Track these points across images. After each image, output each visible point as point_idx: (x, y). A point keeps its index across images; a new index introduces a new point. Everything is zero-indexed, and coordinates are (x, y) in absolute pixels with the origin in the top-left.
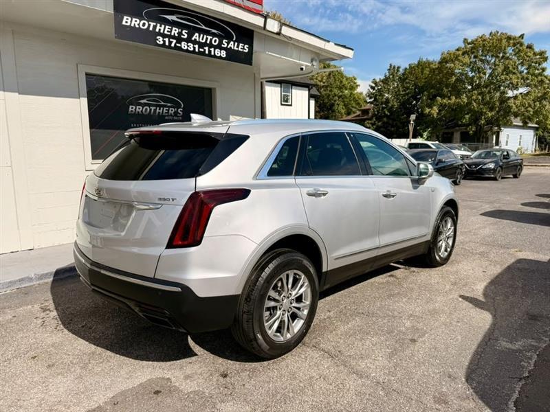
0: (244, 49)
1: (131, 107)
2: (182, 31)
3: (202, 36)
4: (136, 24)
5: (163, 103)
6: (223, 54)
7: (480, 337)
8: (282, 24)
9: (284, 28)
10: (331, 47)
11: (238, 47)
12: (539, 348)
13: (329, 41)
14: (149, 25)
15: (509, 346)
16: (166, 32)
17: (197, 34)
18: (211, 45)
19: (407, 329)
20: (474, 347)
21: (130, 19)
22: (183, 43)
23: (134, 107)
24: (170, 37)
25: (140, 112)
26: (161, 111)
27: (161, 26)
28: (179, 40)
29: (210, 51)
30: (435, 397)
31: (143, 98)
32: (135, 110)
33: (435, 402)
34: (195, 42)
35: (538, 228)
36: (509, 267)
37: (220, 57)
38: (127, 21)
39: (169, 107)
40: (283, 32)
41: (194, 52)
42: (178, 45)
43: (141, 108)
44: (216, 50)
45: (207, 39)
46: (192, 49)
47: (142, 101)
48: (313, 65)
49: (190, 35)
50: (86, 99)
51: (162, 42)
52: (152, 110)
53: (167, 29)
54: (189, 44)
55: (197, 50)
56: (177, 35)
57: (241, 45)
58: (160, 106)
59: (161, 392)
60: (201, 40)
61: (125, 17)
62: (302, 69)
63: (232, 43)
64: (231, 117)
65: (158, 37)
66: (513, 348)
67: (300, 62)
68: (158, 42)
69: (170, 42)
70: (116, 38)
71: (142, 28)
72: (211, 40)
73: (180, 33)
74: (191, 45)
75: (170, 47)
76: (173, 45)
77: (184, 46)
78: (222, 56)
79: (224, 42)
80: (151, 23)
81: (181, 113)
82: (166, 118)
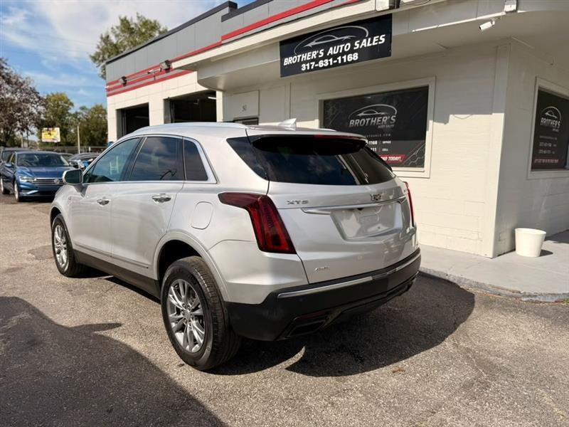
0: (379, 41)
1: (351, 121)
2: (319, 51)
3: (335, 47)
4: (291, 61)
5: (377, 113)
6: (355, 56)
11: (372, 42)
17: (331, 49)
21: (288, 59)
24: (311, 61)
25: (359, 125)
26: (375, 121)
27: (305, 55)
28: (317, 60)
29: (342, 60)
31: (361, 111)
32: (354, 123)
34: (330, 57)
37: (353, 61)
38: (286, 61)
39: (383, 116)
41: (329, 66)
42: (316, 65)
43: (359, 121)
44: (349, 56)
45: (340, 48)
46: (327, 64)
47: (360, 115)
49: (326, 52)
52: (367, 122)
53: (308, 56)
55: (332, 63)
56: (315, 58)
58: (375, 116)
60: (334, 53)
63: (365, 41)
65: (303, 65)
67: (478, 18)
68: (303, 69)
69: (311, 66)
70: (281, 77)
71: (294, 62)
72: (344, 47)
73: (318, 54)
74: (326, 61)
75: (310, 70)
76: (312, 68)
77: (321, 64)
78: (355, 59)
79: (356, 44)
80: (299, 56)
81: (394, 120)
82: (379, 127)
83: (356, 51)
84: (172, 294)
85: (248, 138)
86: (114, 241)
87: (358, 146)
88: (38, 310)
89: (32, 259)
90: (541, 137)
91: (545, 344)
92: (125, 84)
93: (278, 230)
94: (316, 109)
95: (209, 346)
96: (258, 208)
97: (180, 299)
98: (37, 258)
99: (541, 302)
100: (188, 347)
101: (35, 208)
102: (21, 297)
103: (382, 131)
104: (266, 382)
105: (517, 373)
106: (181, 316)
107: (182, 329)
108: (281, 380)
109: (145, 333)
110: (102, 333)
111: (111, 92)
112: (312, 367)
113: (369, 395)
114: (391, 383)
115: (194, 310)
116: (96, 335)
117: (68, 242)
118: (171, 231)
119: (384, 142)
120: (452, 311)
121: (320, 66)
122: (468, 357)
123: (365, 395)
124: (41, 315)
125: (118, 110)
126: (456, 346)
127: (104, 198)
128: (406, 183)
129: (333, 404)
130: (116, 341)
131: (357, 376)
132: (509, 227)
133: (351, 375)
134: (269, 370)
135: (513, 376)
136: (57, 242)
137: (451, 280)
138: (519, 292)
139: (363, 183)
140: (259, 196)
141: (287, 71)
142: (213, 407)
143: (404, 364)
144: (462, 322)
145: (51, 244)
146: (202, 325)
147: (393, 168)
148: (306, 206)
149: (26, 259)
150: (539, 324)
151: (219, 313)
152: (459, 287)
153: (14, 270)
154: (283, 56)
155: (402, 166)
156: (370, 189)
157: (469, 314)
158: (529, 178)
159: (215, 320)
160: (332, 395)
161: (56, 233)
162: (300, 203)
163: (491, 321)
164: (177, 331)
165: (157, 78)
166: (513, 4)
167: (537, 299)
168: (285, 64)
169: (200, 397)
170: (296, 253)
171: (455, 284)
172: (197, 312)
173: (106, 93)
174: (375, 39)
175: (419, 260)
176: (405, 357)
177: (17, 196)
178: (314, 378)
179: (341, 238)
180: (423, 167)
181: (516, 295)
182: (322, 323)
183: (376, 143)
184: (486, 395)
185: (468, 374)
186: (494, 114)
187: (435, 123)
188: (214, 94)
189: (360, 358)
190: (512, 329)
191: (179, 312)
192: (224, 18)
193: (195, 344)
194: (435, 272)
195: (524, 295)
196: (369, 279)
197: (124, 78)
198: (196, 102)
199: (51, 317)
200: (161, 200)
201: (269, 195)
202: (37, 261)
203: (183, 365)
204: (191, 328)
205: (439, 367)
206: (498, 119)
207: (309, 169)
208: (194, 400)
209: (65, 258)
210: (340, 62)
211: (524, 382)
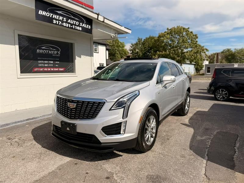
0: (89, 27)
1: (38, 50)
2: (64, 18)
3: (72, 21)
4: (45, 14)
5: (52, 49)
6: (80, 29)
7: (191, 137)
8: (105, 18)
9: (105, 19)
10: (123, 28)
11: (86, 26)
12: (211, 138)
13: (122, 26)
14: (50, 15)
15: (201, 138)
16: (57, 18)
17: (70, 20)
18: (75, 25)
19: (165, 135)
20: (190, 140)
21: (42, 11)
22: (64, 23)
23: (39, 50)
24: (59, 20)
25: (42, 53)
26: (51, 52)
27: (55, 16)
28: (63, 22)
29: (75, 27)
30: (180, 156)
31: (43, 46)
32: (40, 51)
33: (181, 157)
34: (69, 23)
35: (202, 101)
36: (195, 114)
37: (79, 30)
38: (41, 12)
39: (54, 51)
40: (105, 21)
41: (68, 27)
42: (62, 24)
43: (42, 51)
44: (78, 27)
45: (74, 22)
46: (68, 26)
47: (43, 48)
48: (116, 36)
49: (67, 20)
50: (18, 46)
51: (55, 23)
52: (47, 52)
53: (57, 17)
54: (67, 24)
55: (70, 27)
56: (61, 20)
57: (87, 25)
58: (51, 50)
59: (77, 164)
60: (71, 23)
61: (40, 11)
62: (111, 37)
63: (84, 24)
64: (82, 56)
65: (54, 20)
66: (202, 139)
67: (111, 34)
70: (36, 19)
71: (47, 16)
72: (76, 23)
75: (58, 24)
79: (81, 24)
81: (60, 53)
82: (53, 55)
94: (16, 39)
103: (55, 57)
119: (56, 62)
121: (64, 25)
154: (38, 8)
155: (65, 73)
183: (52, 62)
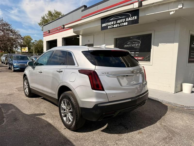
1: (125, 45)
4: (104, 25)
5: (134, 43)
17: (118, 21)
28: (113, 25)
31: (128, 42)
39: (136, 44)
41: (117, 27)
43: (128, 45)
44: (124, 23)
47: (128, 43)
52: (130, 46)
53: (110, 23)
58: (133, 44)
63: (130, 18)
67: (169, 10)
68: (108, 28)
69: (111, 27)
70: (101, 30)
71: (106, 25)
72: (122, 20)
73: (114, 23)
74: (117, 25)
75: (111, 28)
76: (112, 27)
77: (115, 26)
78: (126, 24)
79: (127, 19)
80: (107, 23)
81: (140, 45)
82: (135, 47)
83: (127, 22)
84: (62, 104)
85: (89, 51)
86: (44, 85)
87: (127, 54)
88: (18, 108)
89: (17, 91)
90: (192, 51)
91: (192, 125)
92: (49, 33)
93: (98, 83)
94: (113, 41)
95: (74, 122)
96: (92, 75)
97: (65, 106)
98: (18, 91)
99: (191, 109)
100: (67, 122)
101: (18, 74)
102: (12, 104)
103: (136, 49)
104: (94, 136)
105: (183, 134)
106: (65, 111)
107: (65, 116)
108: (99, 135)
109: (53, 117)
110: (39, 117)
111: (45, 35)
112: (110, 130)
113: (129, 141)
114: (137, 137)
115: (69, 110)
116: (37, 117)
117: (29, 86)
118: (62, 82)
119: (136, 53)
120: (159, 112)
121: (115, 27)
122: (165, 128)
123: (128, 141)
124: (19, 110)
125: (47, 41)
126: (161, 124)
127: (41, 71)
128: (143, 67)
129: (117, 144)
130: (43, 120)
131: (126, 134)
132: (180, 82)
133: (123, 134)
134: (95, 131)
135: (181, 136)
136: (25, 85)
137: (159, 101)
138: (184, 106)
139: (128, 67)
140: (92, 71)
141: (103, 28)
142: (75, 143)
143: (142, 130)
144: (163, 116)
145: (23, 86)
146: (72, 115)
147: (139, 62)
148: (108, 74)
149: (15, 91)
150: (191, 117)
151: (78, 111)
152: (162, 103)
153: (11, 95)
154: (102, 23)
155: (143, 61)
156: (131, 69)
157: (166, 113)
158: (187, 66)
159: (76, 113)
160: (116, 141)
161: (25, 82)
162: (106, 73)
163: (173, 116)
164: (64, 117)
165: (60, 31)
166: (181, 5)
167: (190, 108)
168: (102, 26)
169: (71, 140)
170: (104, 91)
171: (161, 102)
172: (71, 110)
173: (43, 36)
174: (133, 17)
175: (148, 94)
176: (143, 128)
177: (13, 70)
178: (111, 134)
179: (120, 86)
180: (150, 61)
181: (183, 107)
182: (113, 115)
183: (134, 53)
184: (171, 142)
185: (165, 135)
186: (175, 43)
187: (154, 46)
188: (79, 36)
189: (127, 128)
190: (181, 119)
191: (64, 110)
192: (82, 11)
193: (70, 121)
194: (154, 98)
195: (185, 107)
196: (130, 100)
197: (49, 31)
198: (73, 39)
199: (22, 111)
200: (59, 72)
201: (95, 71)
202: (19, 92)
203: (66, 129)
204: (68, 116)
205: (154, 132)
206: (176, 45)
207: (110, 62)
208: (69, 141)
209: (27, 91)
210: (121, 25)
211: (185, 138)
